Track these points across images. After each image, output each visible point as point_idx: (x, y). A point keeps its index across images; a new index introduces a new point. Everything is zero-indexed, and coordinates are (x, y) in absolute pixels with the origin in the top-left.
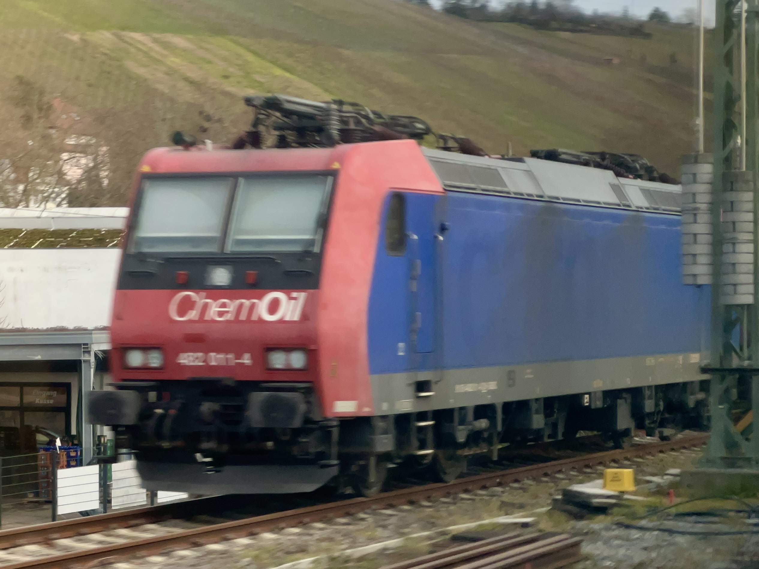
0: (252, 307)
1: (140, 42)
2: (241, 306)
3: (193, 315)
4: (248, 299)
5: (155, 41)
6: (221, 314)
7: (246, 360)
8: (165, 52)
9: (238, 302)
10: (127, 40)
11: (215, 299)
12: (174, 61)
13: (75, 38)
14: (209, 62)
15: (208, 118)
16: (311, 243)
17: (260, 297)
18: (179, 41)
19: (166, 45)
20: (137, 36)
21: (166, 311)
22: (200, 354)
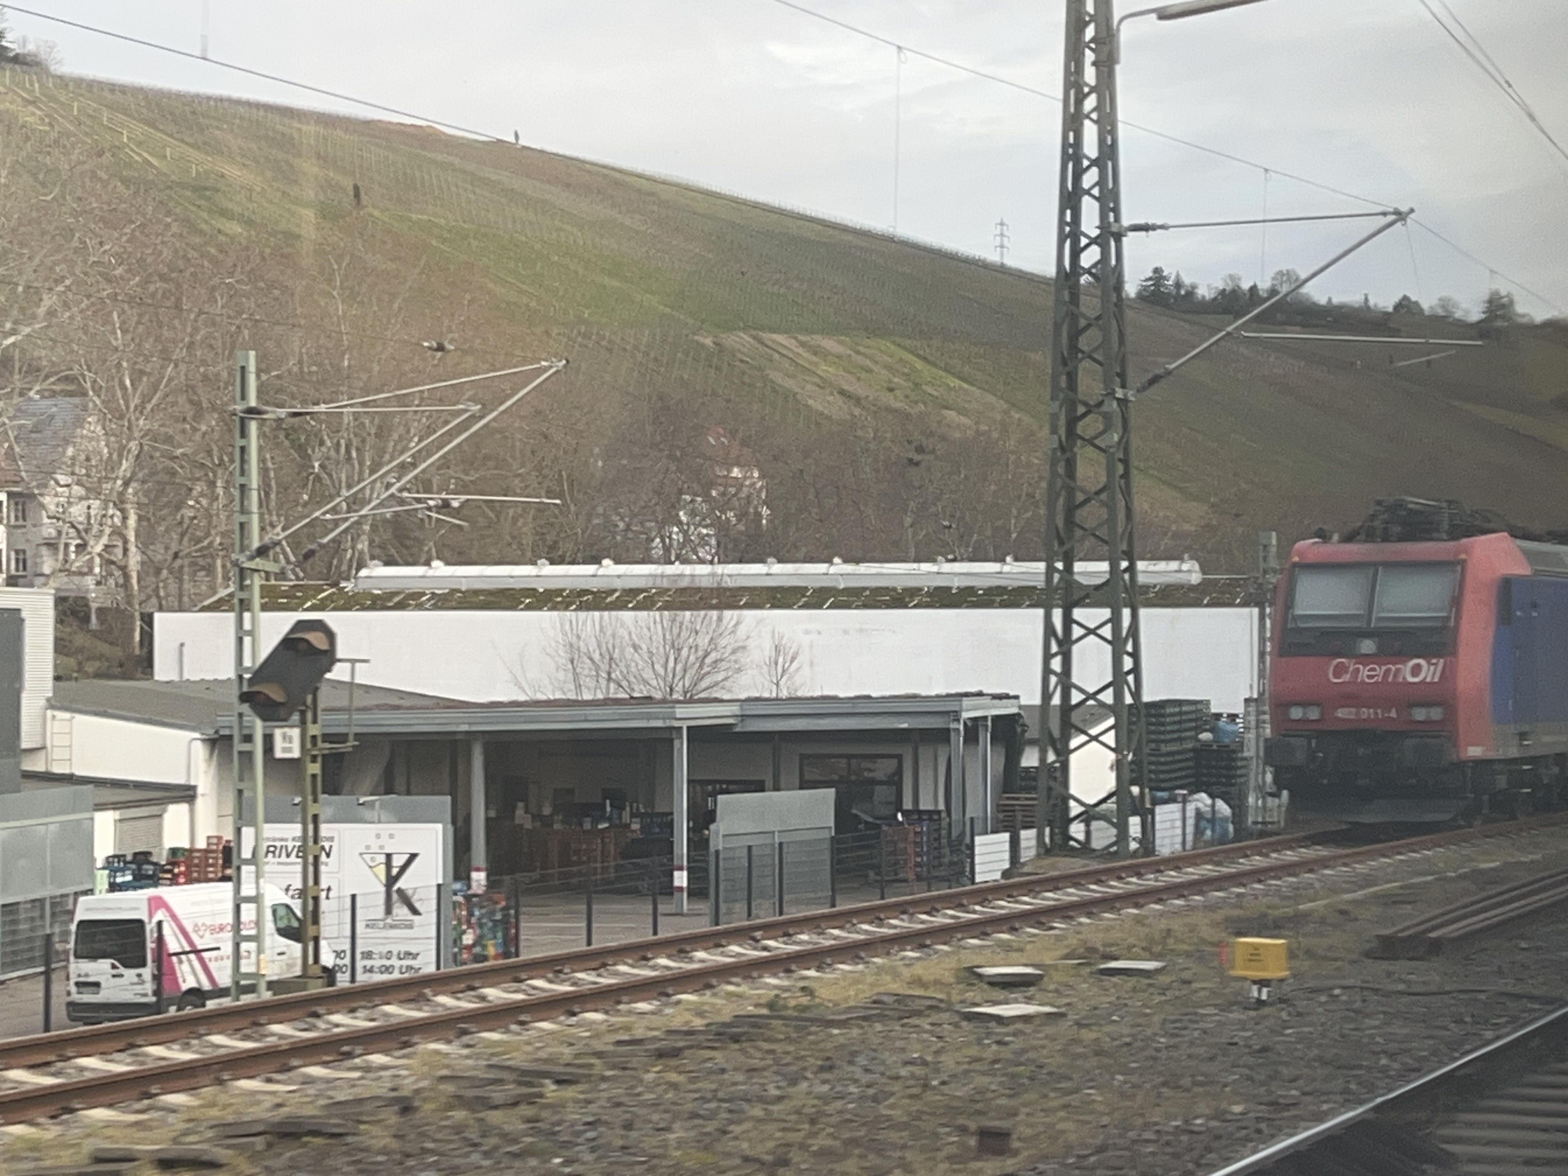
0: (1398, 671)
1: (783, 346)
2: (1388, 671)
3: (1347, 677)
4: (1394, 664)
5: (803, 344)
6: (1369, 677)
7: (1393, 714)
8: (815, 359)
9: (1384, 668)
10: (770, 343)
11: (1365, 665)
12: (825, 369)
13: (708, 342)
14: (869, 371)
15: (920, 449)
16: (1448, 618)
17: (1404, 662)
18: (829, 344)
19: (816, 351)
20: (780, 338)
21: (1327, 675)
22: (1353, 710)
